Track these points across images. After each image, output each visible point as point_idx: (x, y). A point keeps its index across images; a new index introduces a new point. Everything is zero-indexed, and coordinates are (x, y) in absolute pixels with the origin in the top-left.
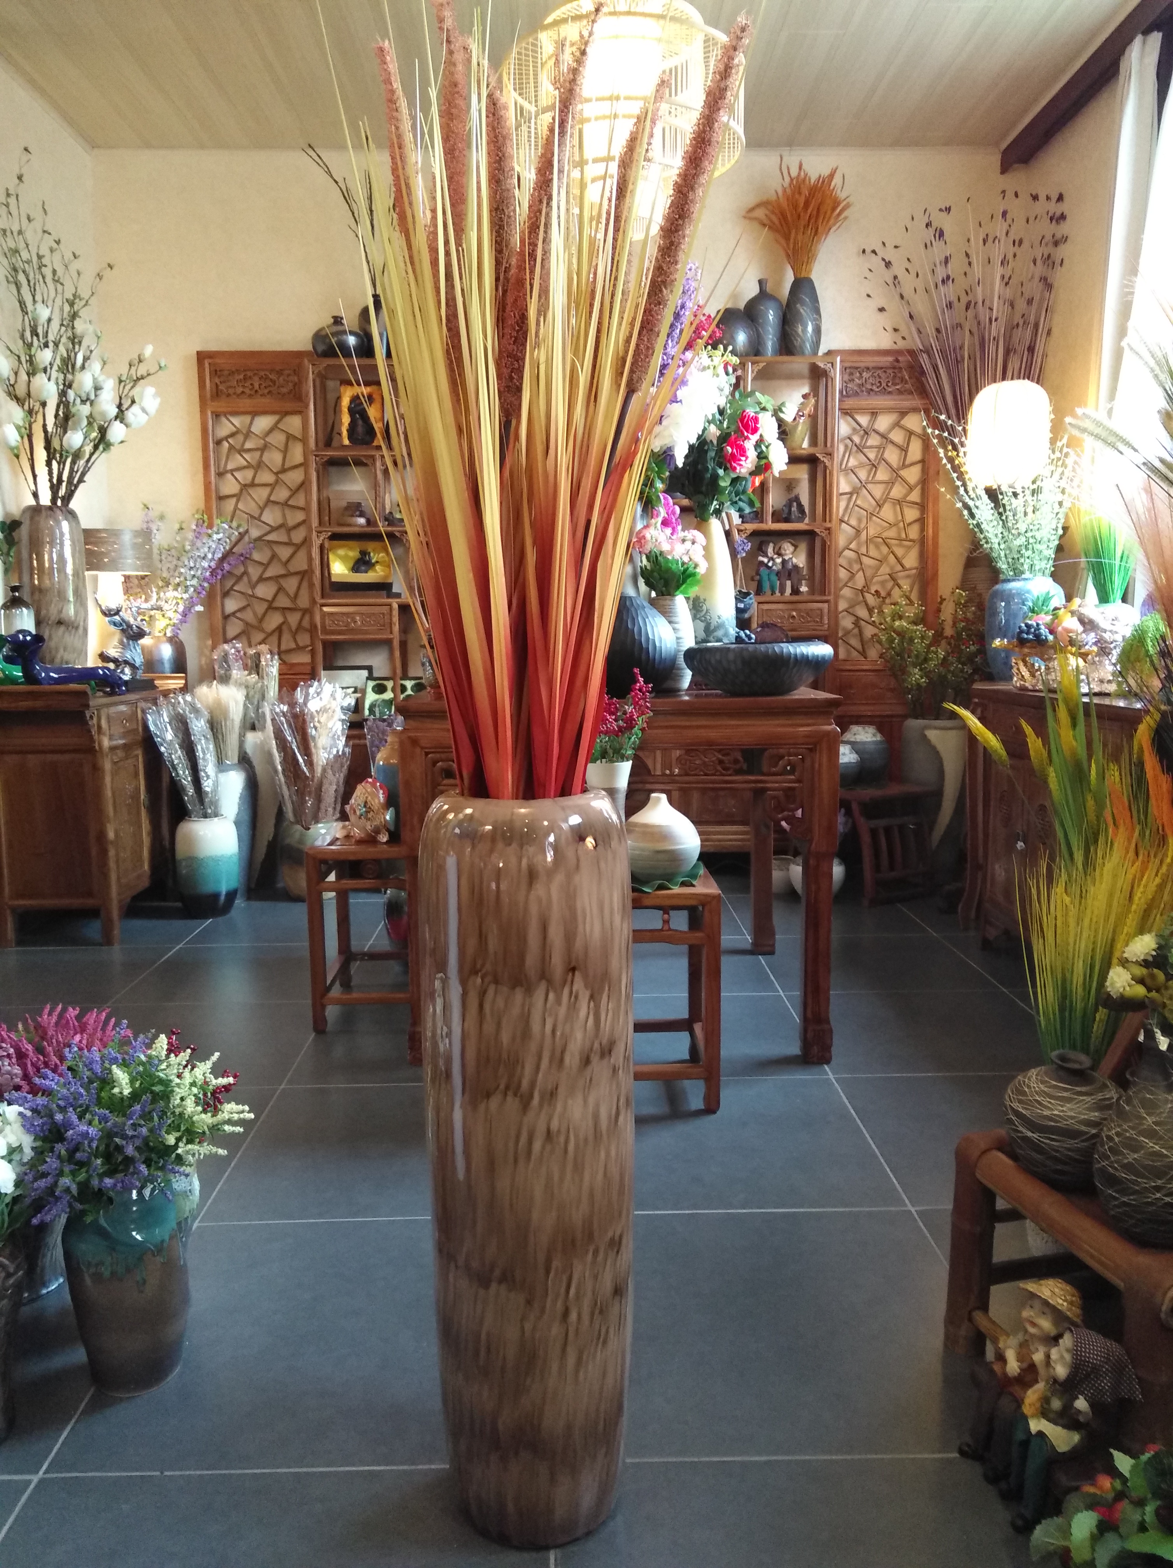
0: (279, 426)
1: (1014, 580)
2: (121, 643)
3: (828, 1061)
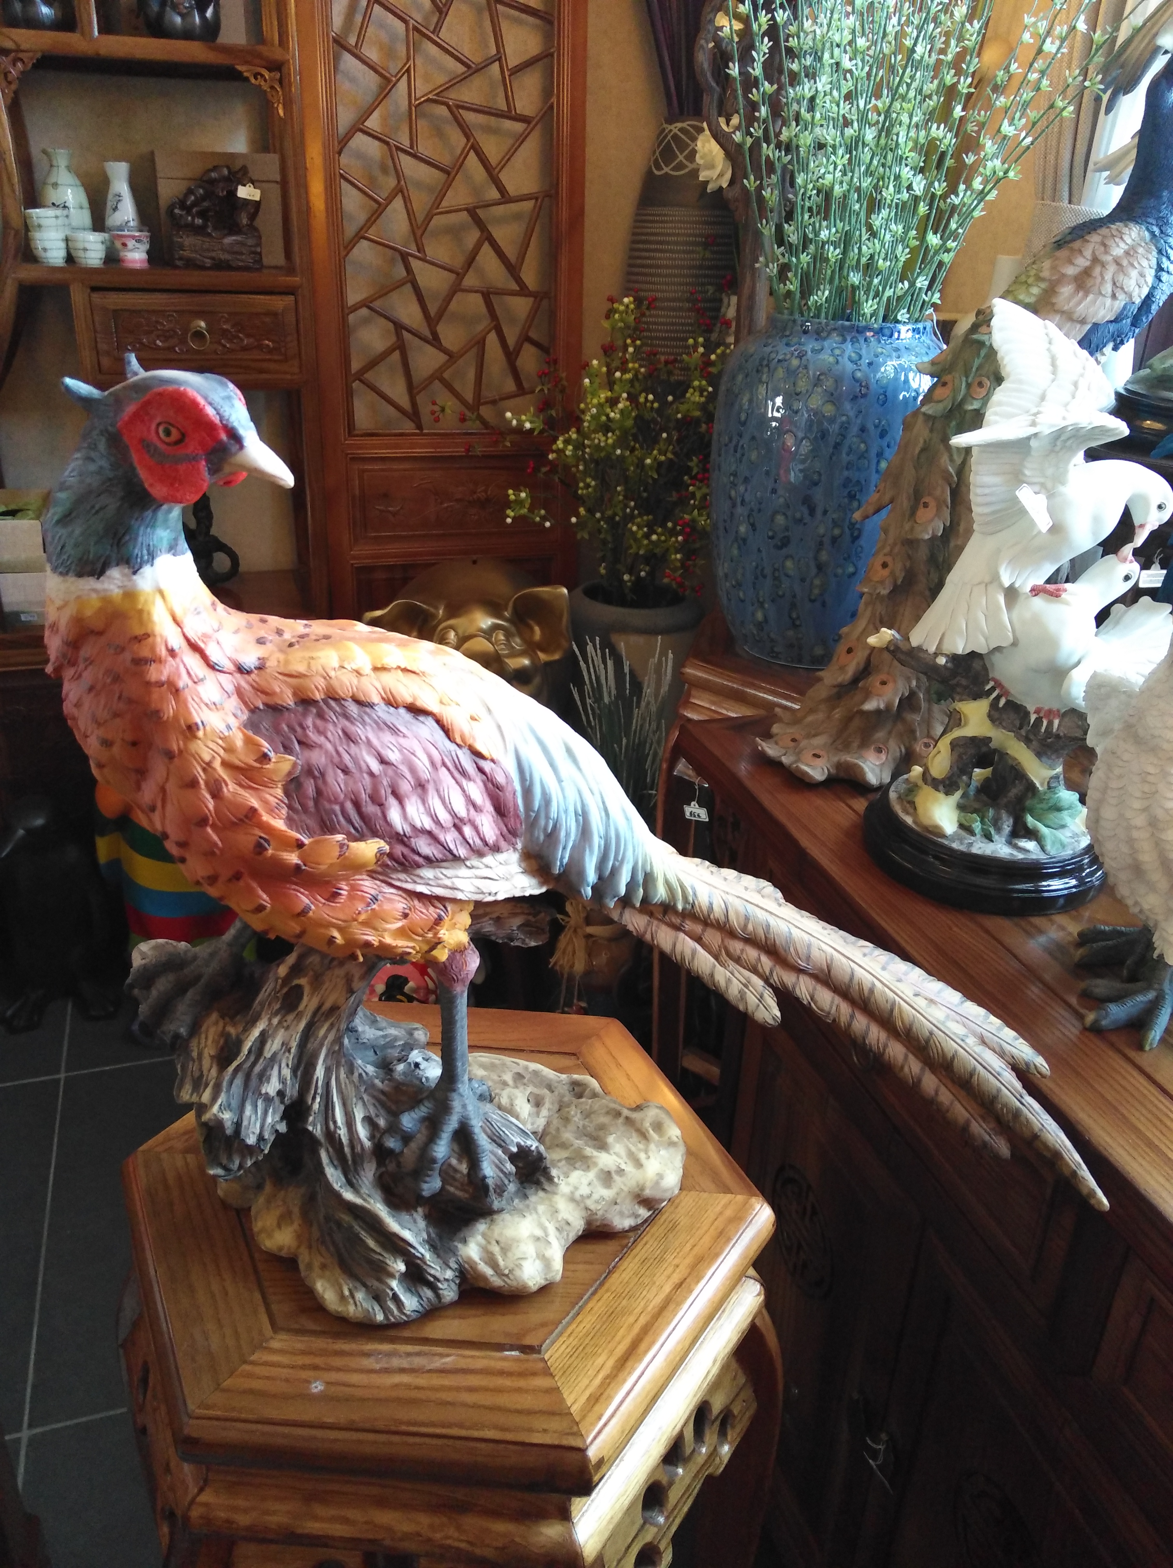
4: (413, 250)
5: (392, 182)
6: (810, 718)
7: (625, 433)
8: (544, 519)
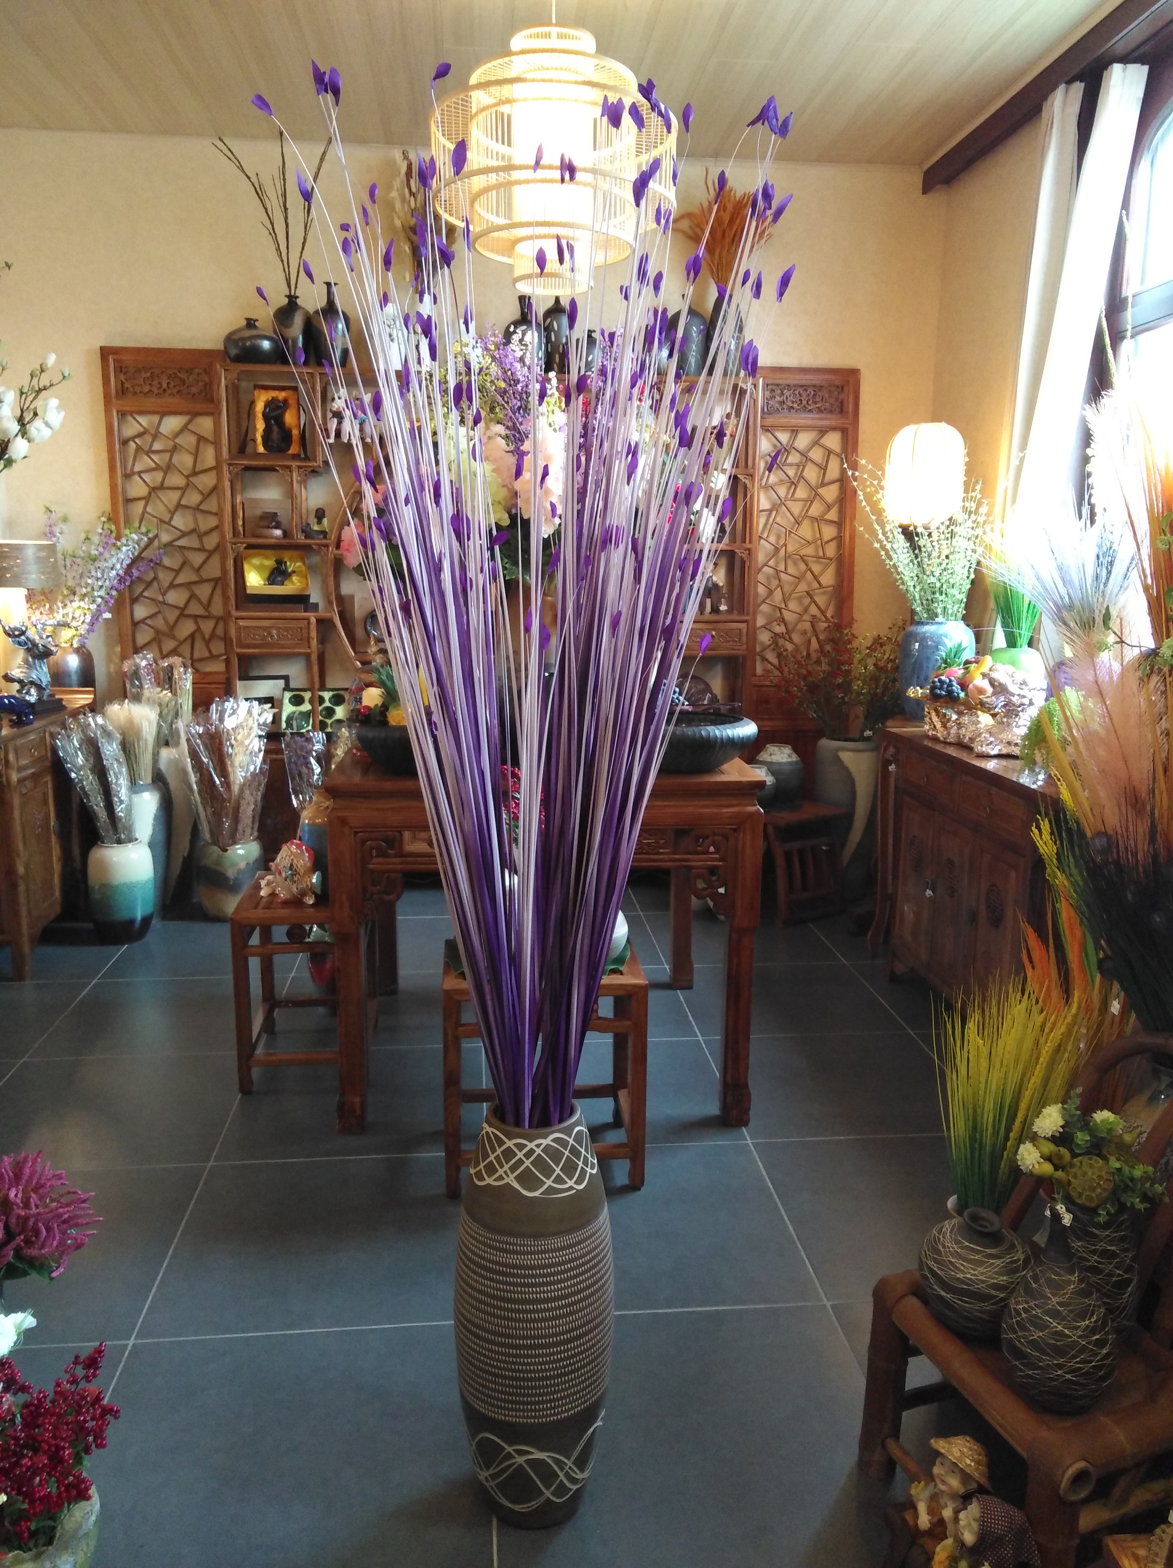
0: (189, 427)
1: (927, 624)
2: (26, 662)
3: (746, 1124)
5: (777, 583)
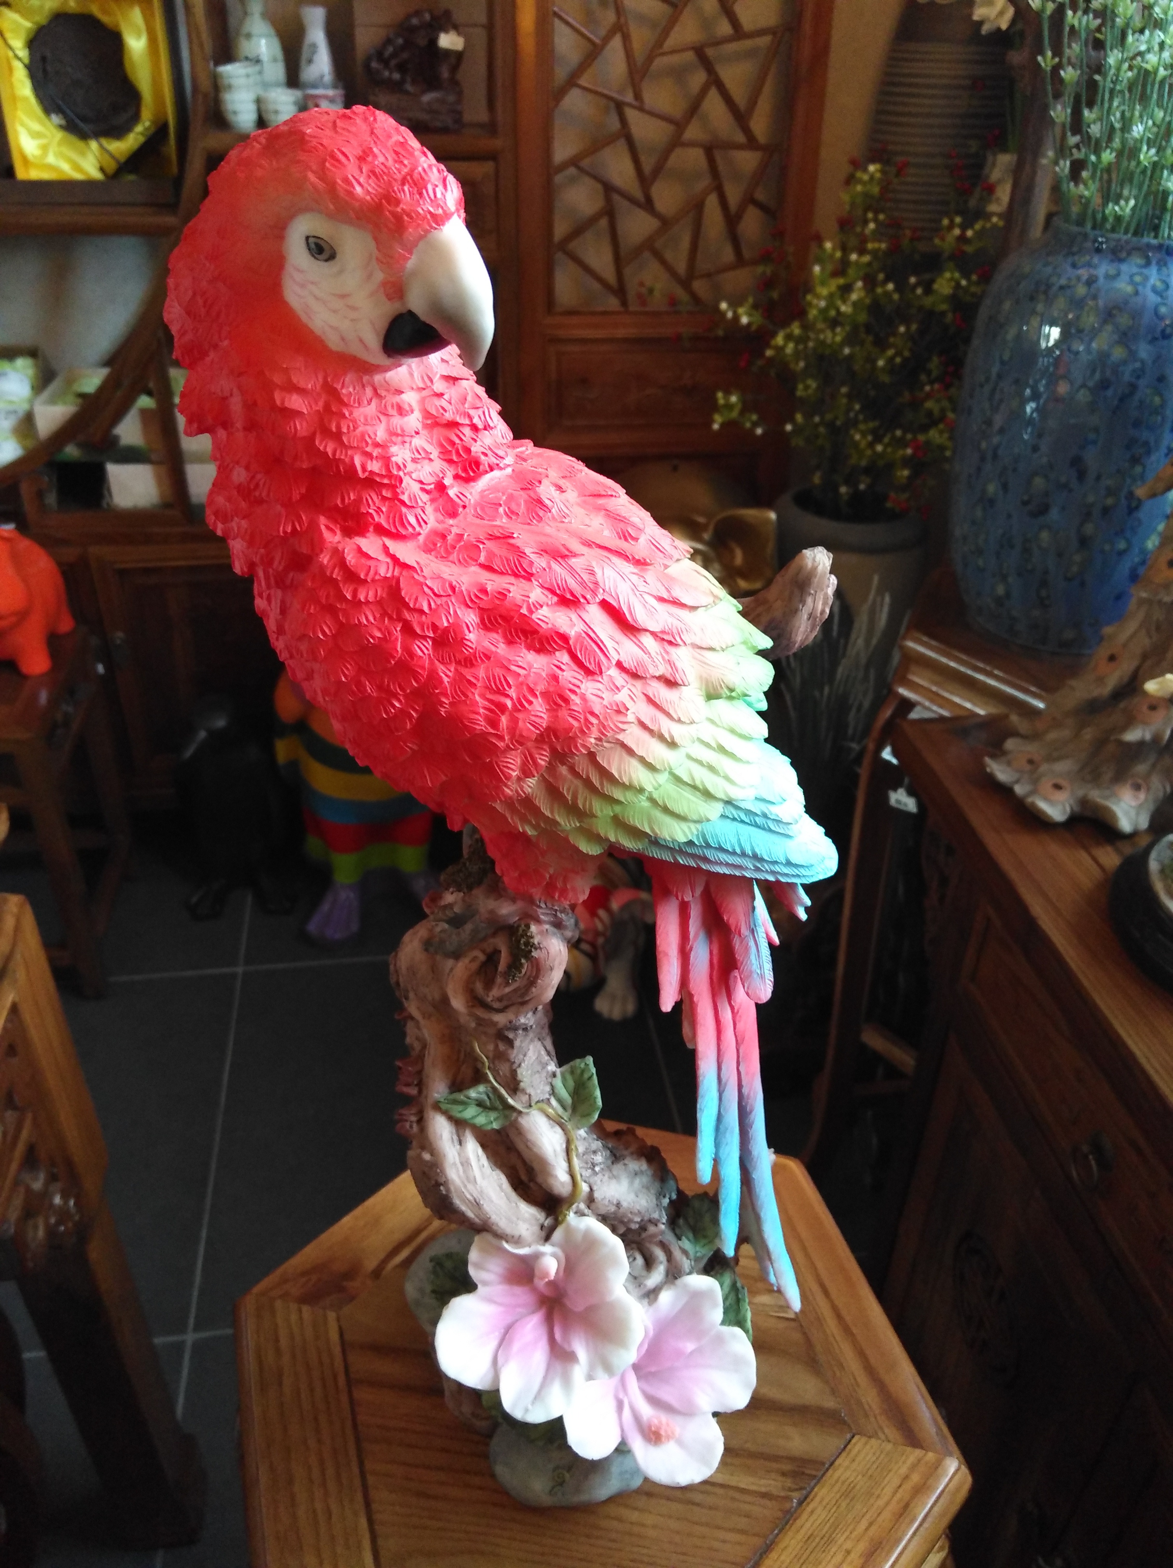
4: (629, 98)
5: (610, 17)
6: (1052, 736)
7: (855, 328)
8: (755, 425)
